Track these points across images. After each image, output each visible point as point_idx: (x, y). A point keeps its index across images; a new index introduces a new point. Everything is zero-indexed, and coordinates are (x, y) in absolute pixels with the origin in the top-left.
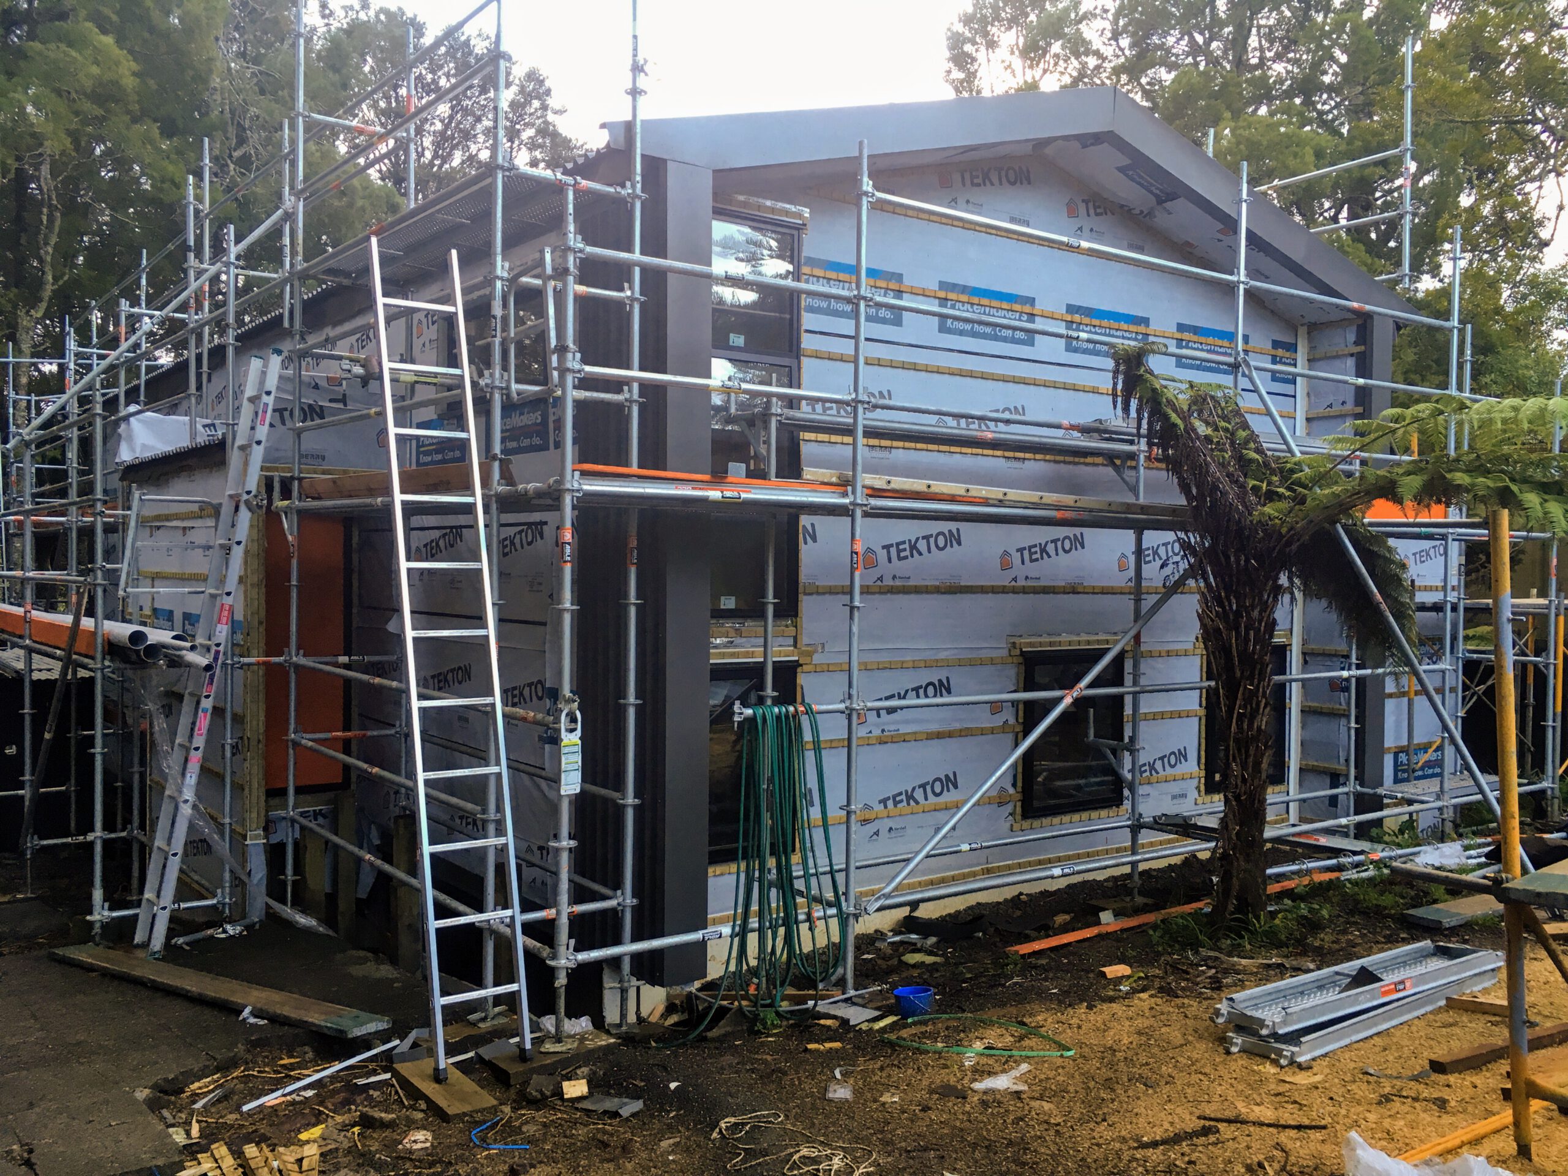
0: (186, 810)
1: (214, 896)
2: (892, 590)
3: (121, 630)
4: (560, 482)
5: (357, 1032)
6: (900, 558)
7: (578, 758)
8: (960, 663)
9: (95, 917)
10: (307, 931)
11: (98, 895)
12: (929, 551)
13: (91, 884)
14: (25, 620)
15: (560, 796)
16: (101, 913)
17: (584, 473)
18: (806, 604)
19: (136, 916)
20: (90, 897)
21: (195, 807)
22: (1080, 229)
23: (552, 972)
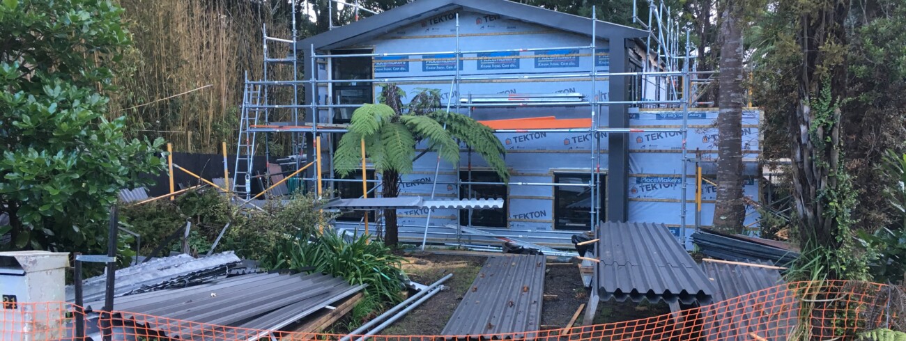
22: (483, 27)
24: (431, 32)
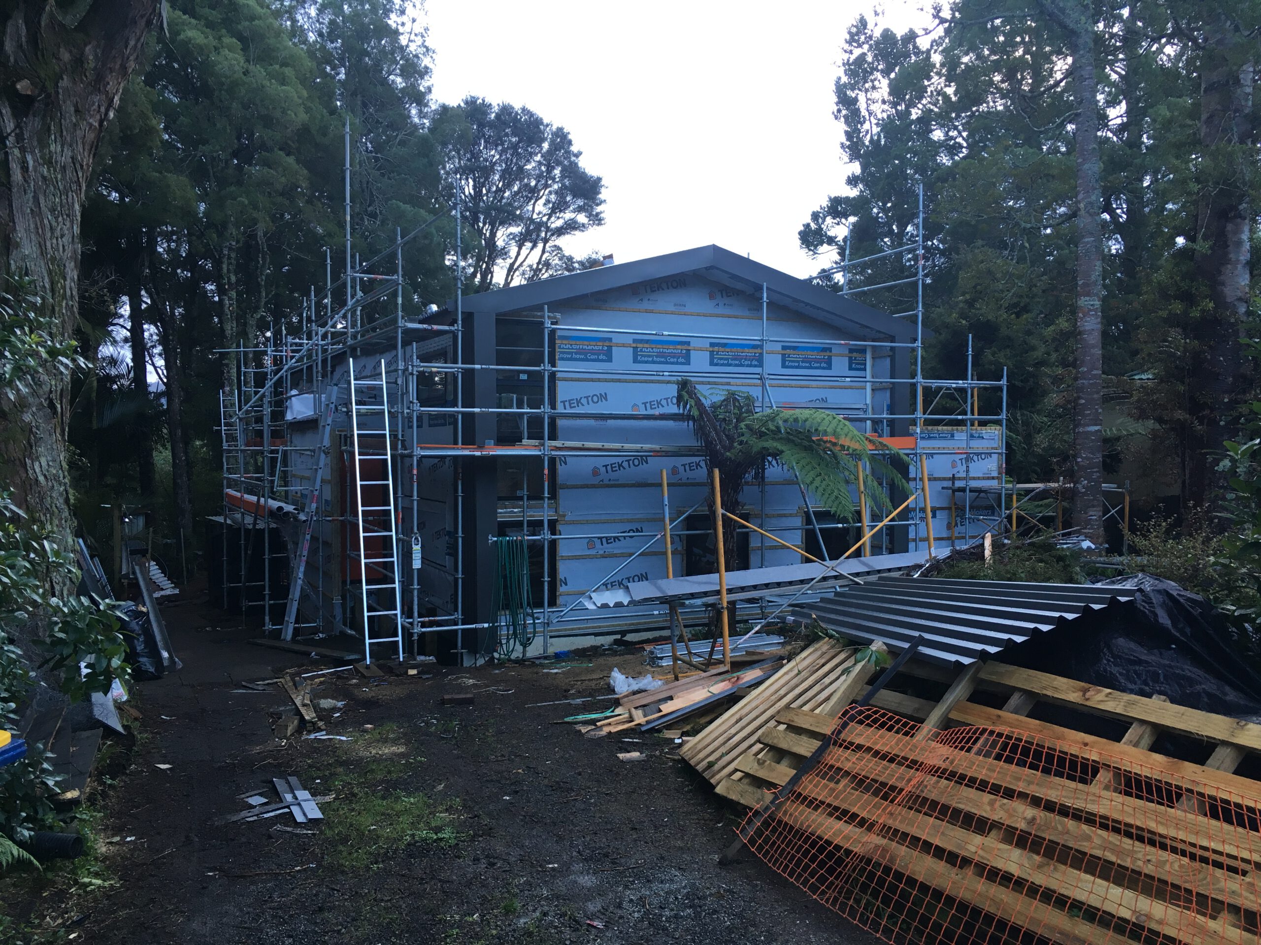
0: (300, 582)
1: (316, 622)
2: (608, 486)
3: (274, 504)
4: (412, 452)
5: (348, 658)
6: (613, 471)
7: (420, 555)
8: (649, 520)
9: (266, 628)
10: (351, 636)
11: (267, 618)
12: (629, 466)
13: (264, 614)
14: (241, 499)
15: (413, 570)
16: (269, 626)
17: (421, 448)
18: (561, 493)
19: (281, 629)
20: (264, 619)
21: (303, 581)
22: (718, 305)
23: (412, 634)
24: (646, 305)
